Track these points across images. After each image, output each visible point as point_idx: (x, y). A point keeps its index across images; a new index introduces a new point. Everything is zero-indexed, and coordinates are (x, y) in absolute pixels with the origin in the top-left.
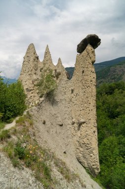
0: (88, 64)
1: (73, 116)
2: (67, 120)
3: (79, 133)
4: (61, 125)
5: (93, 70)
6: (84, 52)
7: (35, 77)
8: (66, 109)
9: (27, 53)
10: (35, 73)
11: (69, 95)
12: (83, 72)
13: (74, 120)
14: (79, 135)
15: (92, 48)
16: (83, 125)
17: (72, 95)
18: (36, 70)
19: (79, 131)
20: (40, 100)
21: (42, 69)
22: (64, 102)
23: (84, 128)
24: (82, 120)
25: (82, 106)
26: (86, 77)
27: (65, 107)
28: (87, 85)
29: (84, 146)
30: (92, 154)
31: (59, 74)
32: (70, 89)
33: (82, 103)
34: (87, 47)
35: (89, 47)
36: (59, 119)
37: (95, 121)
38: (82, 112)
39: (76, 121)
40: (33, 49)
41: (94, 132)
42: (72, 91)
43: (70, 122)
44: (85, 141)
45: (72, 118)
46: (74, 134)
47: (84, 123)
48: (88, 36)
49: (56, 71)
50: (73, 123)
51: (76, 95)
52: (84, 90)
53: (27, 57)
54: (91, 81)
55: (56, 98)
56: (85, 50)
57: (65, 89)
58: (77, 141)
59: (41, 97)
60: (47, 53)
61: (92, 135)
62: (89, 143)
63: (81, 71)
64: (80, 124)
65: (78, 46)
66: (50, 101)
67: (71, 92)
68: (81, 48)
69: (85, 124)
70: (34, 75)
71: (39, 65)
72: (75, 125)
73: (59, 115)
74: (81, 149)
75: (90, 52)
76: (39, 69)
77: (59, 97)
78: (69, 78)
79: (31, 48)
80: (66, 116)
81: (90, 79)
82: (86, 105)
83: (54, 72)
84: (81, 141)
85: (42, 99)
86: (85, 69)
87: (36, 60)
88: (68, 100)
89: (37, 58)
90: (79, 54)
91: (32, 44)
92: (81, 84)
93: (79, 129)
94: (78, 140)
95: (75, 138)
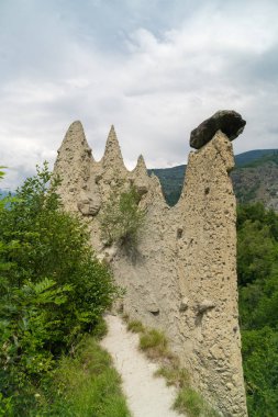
0: (218, 173)
1: (184, 290)
2: (168, 300)
3: (198, 333)
4: (155, 313)
5: (230, 187)
6: (206, 148)
7: (84, 196)
8: (166, 274)
9: (65, 141)
10: (85, 188)
11: (171, 241)
12: (207, 191)
13: (185, 301)
14: (200, 338)
15: (227, 140)
16: (209, 314)
17: (180, 241)
18: (86, 180)
19: (199, 328)
20: (107, 255)
21: (100, 178)
22: (159, 258)
23: (212, 322)
24: (207, 302)
25: (206, 268)
26: (214, 204)
27: (163, 269)
28: (218, 221)
29: (211, 363)
30: (230, 385)
31: (144, 191)
32: (174, 227)
33: (204, 261)
34: (215, 137)
35: (220, 137)
36: (152, 298)
37: (236, 304)
38: (207, 283)
39: (191, 304)
40: (79, 134)
41: (235, 330)
42: (180, 233)
43: (175, 305)
44: (213, 351)
45: (181, 296)
46: (187, 334)
47: (211, 308)
48: (219, 113)
49: (132, 182)
50: (184, 309)
51: (188, 241)
52: (211, 233)
53: (66, 148)
54: (227, 212)
55: (140, 248)
56: (210, 143)
57: (160, 227)
58: (195, 351)
59: (107, 246)
60: (112, 143)
61: (230, 337)
62: (223, 357)
63: (202, 187)
64: (201, 312)
65: (194, 133)
66: (128, 254)
67: (175, 235)
68: (201, 137)
69: (213, 311)
70: (82, 192)
71: (92, 170)
72: (189, 312)
73: (149, 288)
74: (205, 372)
75: (224, 148)
76: (93, 178)
77: (147, 246)
78: (172, 198)
79: (76, 131)
80: (166, 290)
81: (224, 207)
82: (214, 266)
83: (127, 185)
84: (205, 352)
85: (111, 251)
86: (212, 186)
87: (87, 157)
88: (169, 252)
89: (89, 153)
90: (194, 150)
91: (78, 123)
92: (201, 219)
93: (197, 324)
94: (196, 348)
95: (189, 345)
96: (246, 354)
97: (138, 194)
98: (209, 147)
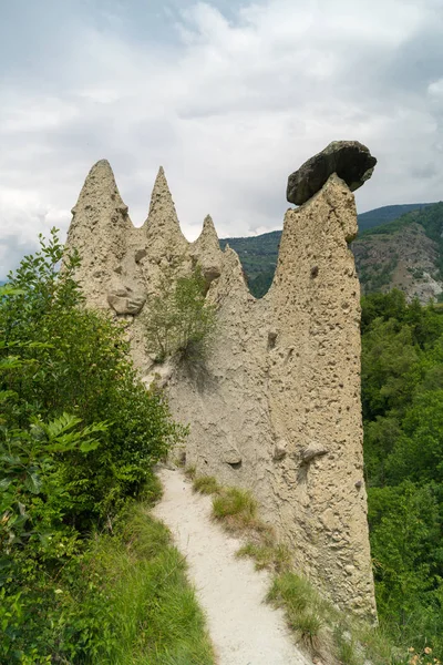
0: (332, 244)
1: (279, 429)
2: (254, 444)
3: (302, 492)
4: (236, 465)
5: (351, 266)
6: (313, 202)
7: (117, 284)
8: (251, 404)
9: (84, 194)
10: (118, 271)
11: (258, 353)
12: (314, 273)
13: (281, 445)
14: (306, 500)
15: (346, 190)
16: (318, 463)
17: (273, 353)
18: (120, 258)
19: (304, 486)
20: (158, 377)
21: (142, 254)
22: (239, 379)
23: (324, 474)
24: (315, 446)
25: (313, 393)
26: (326, 293)
27: (246, 397)
28: (332, 321)
29: (322, 537)
30: (350, 567)
31: (214, 275)
32: (263, 331)
33: (311, 384)
34: (327, 186)
35: (335, 185)
36: (229, 442)
37: (360, 448)
38: (316, 416)
39: (292, 449)
40: (106, 183)
41: (358, 487)
42: (272, 340)
43: (265, 451)
44: (325, 520)
45: (275, 438)
46: (286, 494)
47: (321, 454)
48: (333, 146)
49: (194, 260)
50: (279, 457)
51: (286, 353)
52: (321, 338)
53: (85, 206)
54: (346, 306)
55: (210, 365)
56: (319, 195)
57: (241, 331)
58: (296, 520)
59: (158, 362)
60: (161, 196)
61: (350, 498)
62: (340, 526)
63: (307, 265)
64: (306, 461)
65: (292, 178)
66: (191, 375)
67: (265, 343)
68: (304, 186)
69: (325, 459)
70: (115, 278)
71: (130, 241)
72: (288, 462)
73: (225, 427)
74: (313, 550)
75: (341, 203)
76: (131, 255)
77: (221, 360)
78: (259, 285)
79: (101, 176)
80: (252, 430)
81: (341, 298)
82: (327, 391)
83: (187, 265)
84: (313, 521)
85: (164, 370)
86: (323, 264)
87: (121, 220)
88: (255, 371)
89: (124, 212)
90: (294, 207)
91: (104, 163)
92: (305, 317)
93: (300, 479)
94: (300, 515)
95: (288, 511)
96: (373, 522)
97: (206, 279)
98: (317, 203)
